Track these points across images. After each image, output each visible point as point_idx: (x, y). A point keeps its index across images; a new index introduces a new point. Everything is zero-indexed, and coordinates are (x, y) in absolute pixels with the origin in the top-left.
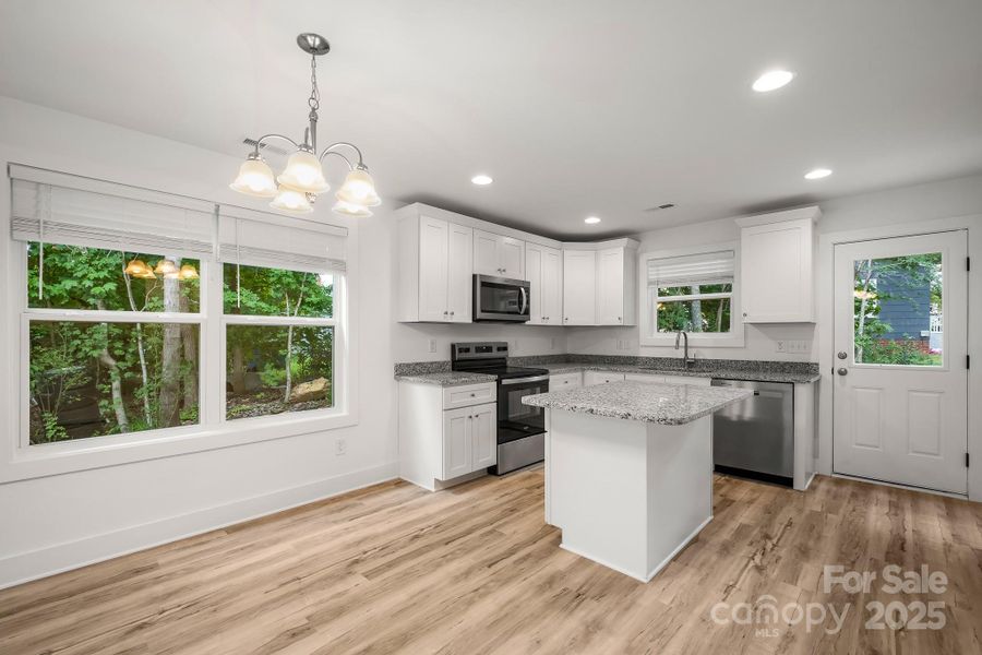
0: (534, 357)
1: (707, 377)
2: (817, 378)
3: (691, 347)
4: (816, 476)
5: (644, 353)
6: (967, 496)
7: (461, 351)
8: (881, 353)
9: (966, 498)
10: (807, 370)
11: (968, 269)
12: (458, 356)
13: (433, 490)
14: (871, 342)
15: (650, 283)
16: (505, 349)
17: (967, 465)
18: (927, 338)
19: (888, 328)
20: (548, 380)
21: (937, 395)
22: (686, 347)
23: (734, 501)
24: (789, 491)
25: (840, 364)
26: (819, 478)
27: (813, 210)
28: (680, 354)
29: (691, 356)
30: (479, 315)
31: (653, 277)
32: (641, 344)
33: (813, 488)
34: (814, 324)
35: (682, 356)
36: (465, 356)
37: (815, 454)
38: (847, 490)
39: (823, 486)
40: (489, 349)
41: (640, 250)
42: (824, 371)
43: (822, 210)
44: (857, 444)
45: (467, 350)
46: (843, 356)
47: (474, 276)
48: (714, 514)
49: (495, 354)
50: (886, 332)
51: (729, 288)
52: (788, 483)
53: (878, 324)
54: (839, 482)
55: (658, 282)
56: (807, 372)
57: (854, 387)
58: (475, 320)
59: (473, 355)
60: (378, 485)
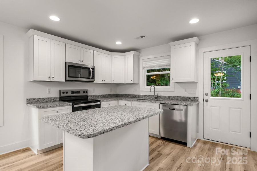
0: (101, 95)
1: (158, 103)
2: (197, 103)
3: (156, 91)
4: (198, 140)
5: (142, 93)
6: (250, 148)
7: (63, 93)
8: (226, 93)
9: (250, 150)
10: (194, 100)
11: (251, 61)
12: (62, 95)
13: (36, 153)
14: (223, 90)
15: (144, 68)
16: (87, 92)
17: (250, 137)
18: (240, 89)
19: (228, 85)
20: (100, 104)
21: (239, 110)
22: (155, 91)
23: (162, 154)
24: (185, 148)
25: (206, 98)
26: (198, 141)
27: (195, 38)
28: (152, 94)
29: (156, 95)
30: (68, 78)
31: (144, 66)
32: (141, 90)
33: (195, 146)
34: (197, 83)
35: (153, 95)
36: (65, 95)
37: (197, 132)
38: (207, 146)
39: (199, 145)
40: (79, 92)
41: (140, 56)
42: (200, 100)
43: (200, 40)
44: (212, 128)
45: (67, 93)
46: (207, 95)
47: (66, 63)
48: (150, 163)
49: (81, 94)
50: (227, 86)
51: (169, 70)
52: (185, 144)
53: (225, 84)
54: (205, 143)
55: (146, 68)
56: (195, 101)
57: (210, 106)
58: (66, 80)
59: (70, 94)
60: (14, 152)
